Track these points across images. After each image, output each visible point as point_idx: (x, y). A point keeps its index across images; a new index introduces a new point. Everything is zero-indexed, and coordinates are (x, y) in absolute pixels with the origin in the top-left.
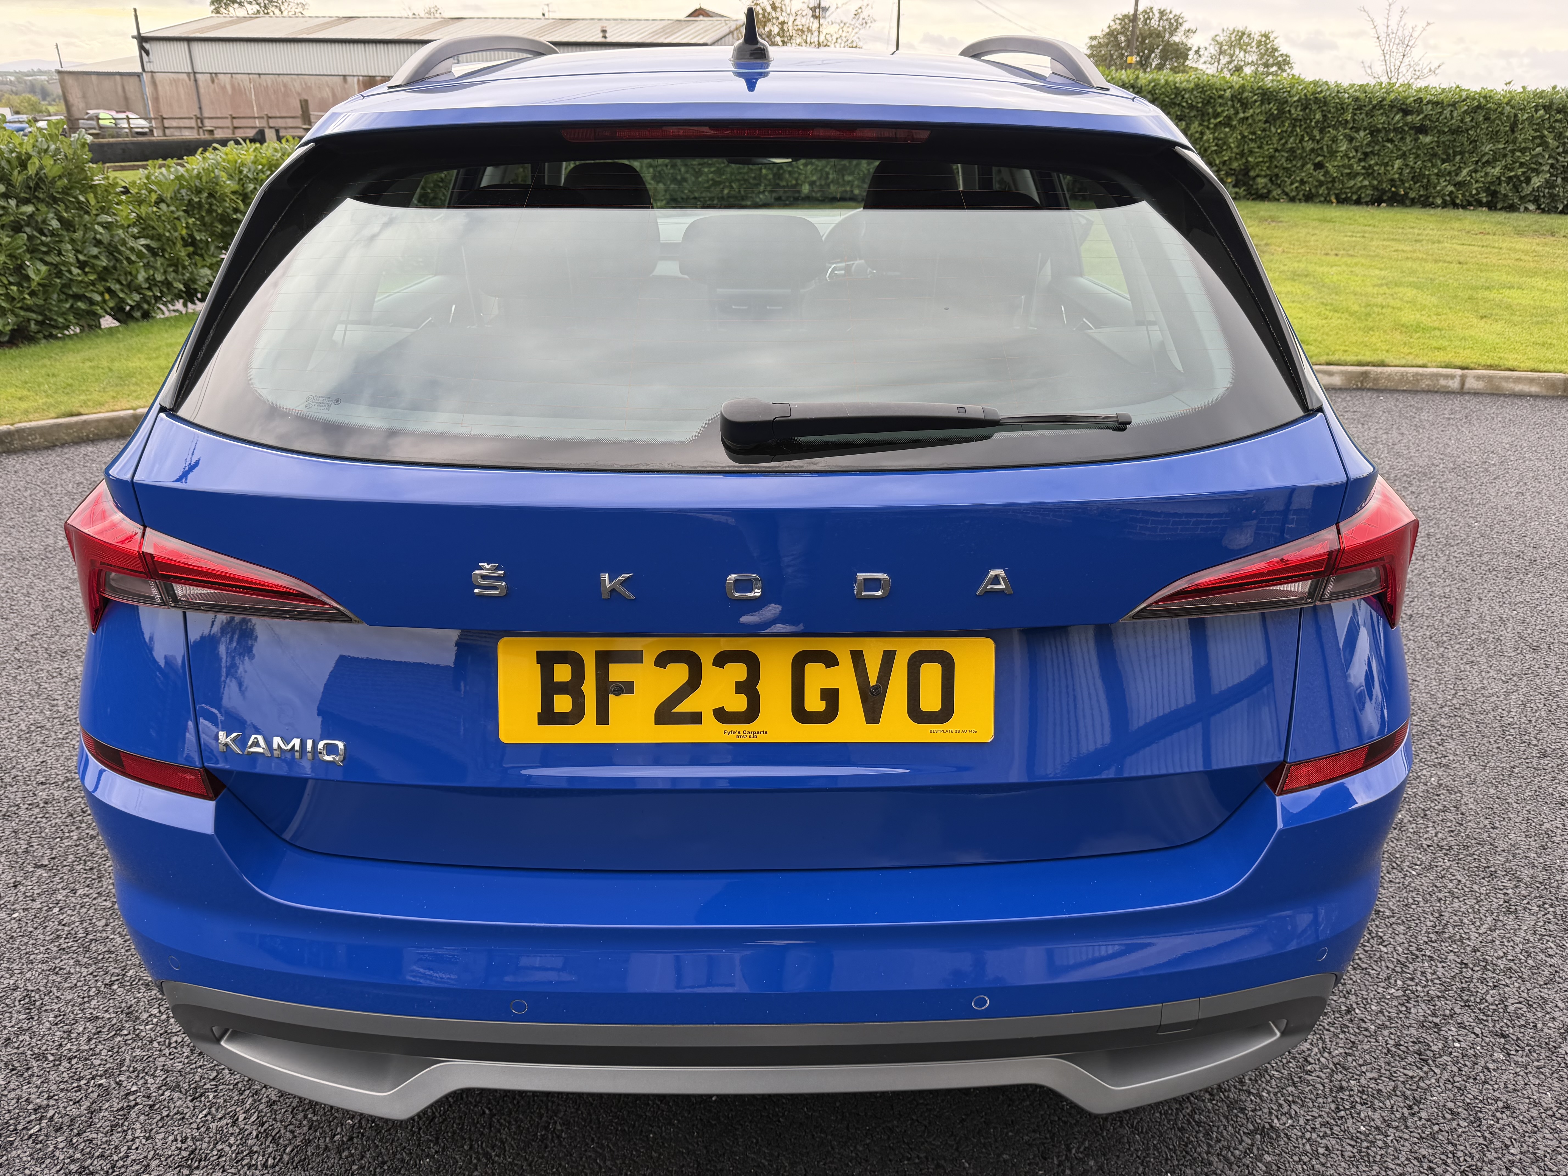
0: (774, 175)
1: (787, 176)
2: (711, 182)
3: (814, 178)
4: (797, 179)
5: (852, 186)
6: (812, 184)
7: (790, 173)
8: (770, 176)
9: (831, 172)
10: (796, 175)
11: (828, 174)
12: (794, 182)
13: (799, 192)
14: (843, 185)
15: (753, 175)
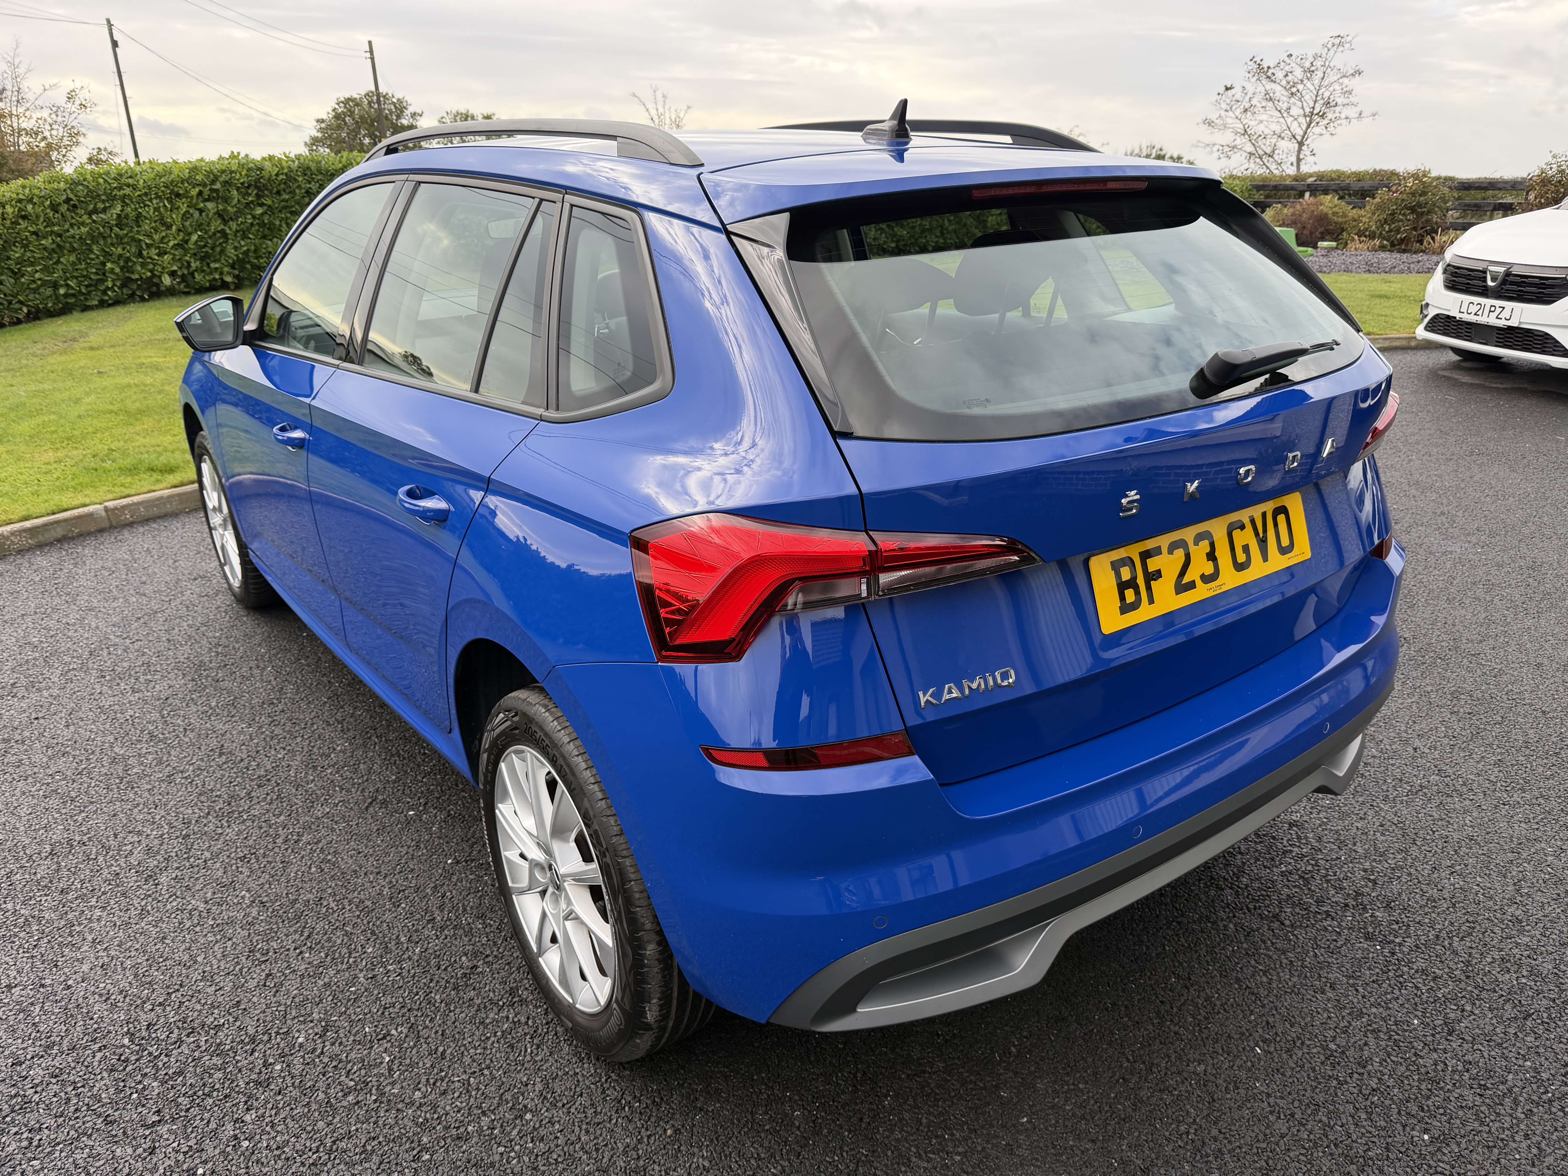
0: (122, 268)
1: (139, 268)
2: (39, 282)
3: (175, 268)
4: (151, 271)
5: (221, 274)
6: (173, 274)
7: (143, 265)
8: (117, 270)
9: (192, 260)
10: (151, 267)
11: (189, 263)
12: (149, 274)
13: (157, 285)
14: (211, 273)
15: (94, 270)
